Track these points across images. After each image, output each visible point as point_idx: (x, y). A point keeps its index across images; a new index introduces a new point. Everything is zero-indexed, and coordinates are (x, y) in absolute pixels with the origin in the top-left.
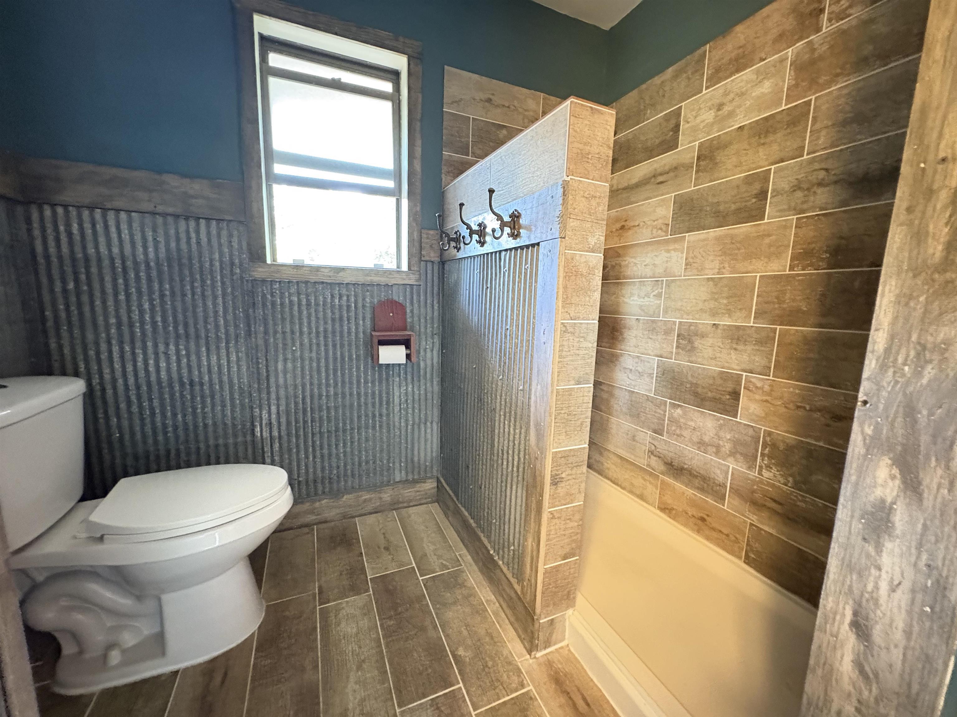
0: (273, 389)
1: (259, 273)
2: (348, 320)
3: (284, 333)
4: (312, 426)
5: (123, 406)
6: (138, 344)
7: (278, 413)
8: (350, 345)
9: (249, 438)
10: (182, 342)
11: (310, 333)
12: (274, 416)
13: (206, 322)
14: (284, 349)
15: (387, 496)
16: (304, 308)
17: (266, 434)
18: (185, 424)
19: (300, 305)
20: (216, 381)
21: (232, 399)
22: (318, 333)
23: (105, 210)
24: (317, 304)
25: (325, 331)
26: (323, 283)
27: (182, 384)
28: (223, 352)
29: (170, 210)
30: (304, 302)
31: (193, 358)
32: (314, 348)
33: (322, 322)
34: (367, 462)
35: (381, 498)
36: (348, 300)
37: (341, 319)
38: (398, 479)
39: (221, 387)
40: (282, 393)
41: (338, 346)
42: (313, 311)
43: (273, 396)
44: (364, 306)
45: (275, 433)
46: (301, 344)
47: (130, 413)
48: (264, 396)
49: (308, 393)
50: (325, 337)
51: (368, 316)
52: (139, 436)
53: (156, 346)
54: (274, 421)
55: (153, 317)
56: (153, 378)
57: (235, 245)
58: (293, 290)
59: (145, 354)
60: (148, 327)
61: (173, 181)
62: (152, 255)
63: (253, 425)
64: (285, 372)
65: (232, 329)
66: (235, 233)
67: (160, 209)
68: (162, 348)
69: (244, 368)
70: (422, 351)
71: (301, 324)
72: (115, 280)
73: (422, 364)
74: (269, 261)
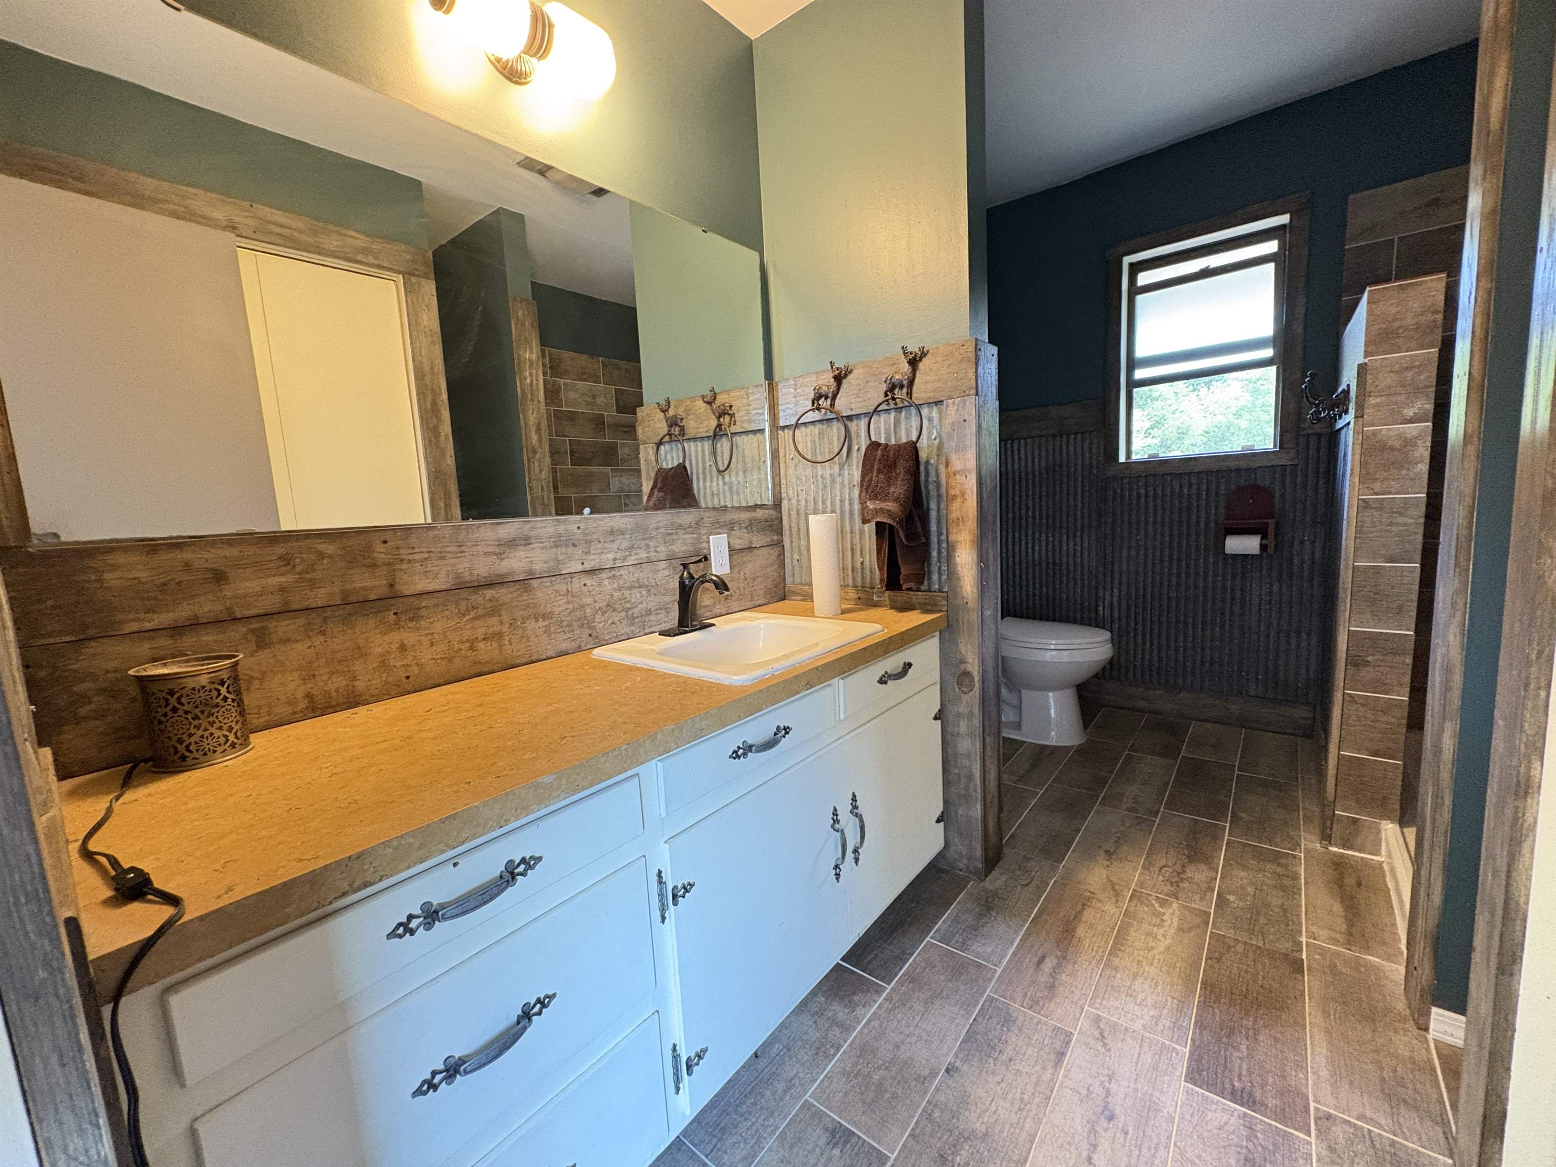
0: (1116, 575)
1: (1111, 471)
2: (1198, 511)
3: (1130, 523)
4: (1151, 614)
5: (1011, 576)
6: (1023, 532)
7: (1119, 596)
8: (1198, 535)
9: (1093, 615)
10: (1051, 531)
11: (1155, 523)
12: (1115, 599)
13: (1068, 516)
14: (1130, 538)
15: (1235, 707)
16: (1151, 500)
17: (1107, 613)
18: (1047, 594)
19: (1147, 496)
20: (1071, 563)
21: (1083, 580)
22: (1163, 523)
23: (1013, 440)
24: (1164, 495)
25: (1171, 521)
26: (1172, 474)
27: (1048, 564)
28: (1078, 539)
29: (1051, 432)
30: (1151, 494)
31: (1057, 544)
32: (1159, 537)
33: (1168, 512)
34: (1212, 664)
35: (1227, 709)
36: (1199, 489)
37: (1189, 508)
38: (1252, 693)
39: (1075, 568)
40: (1124, 578)
41: (1184, 536)
42: (1159, 501)
43: (1116, 581)
44: (1217, 494)
45: (1116, 615)
46: (1146, 535)
47: (1014, 582)
48: (1108, 579)
49: (1149, 580)
50: (1171, 527)
51: (1223, 504)
52: (1018, 601)
53: (1033, 533)
54: (1115, 603)
55: (1033, 512)
56: (1030, 558)
57: (1094, 450)
58: (1141, 484)
59: (1027, 539)
60: (1030, 520)
61: (1054, 411)
62: (1036, 468)
63: (1097, 605)
64: (1129, 558)
65: (1086, 520)
66: (1095, 441)
67: (1044, 432)
68: (1037, 535)
69: (1093, 555)
70: (1296, 543)
71: (1147, 514)
72: (1014, 487)
73: (1296, 560)
74: (1122, 458)
